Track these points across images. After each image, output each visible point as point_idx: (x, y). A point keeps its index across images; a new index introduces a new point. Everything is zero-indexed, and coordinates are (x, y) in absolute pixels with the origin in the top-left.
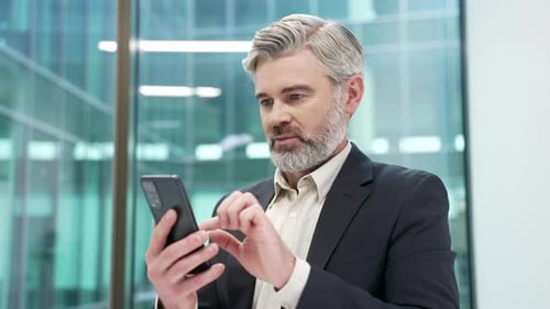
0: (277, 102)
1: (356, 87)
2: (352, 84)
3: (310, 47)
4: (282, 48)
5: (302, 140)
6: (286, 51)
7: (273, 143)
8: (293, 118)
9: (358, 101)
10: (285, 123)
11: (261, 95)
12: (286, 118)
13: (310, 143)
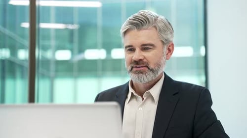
0: (138, 50)
1: (171, 48)
2: (170, 46)
3: (155, 27)
4: (143, 25)
5: (149, 68)
6: (144, 27)
7: (132, 69)
8: (145, 58)
9: (171, 54)
10: (141, 60)
11: (129, 46)
12: (141, 58)
13: (152, 70)
